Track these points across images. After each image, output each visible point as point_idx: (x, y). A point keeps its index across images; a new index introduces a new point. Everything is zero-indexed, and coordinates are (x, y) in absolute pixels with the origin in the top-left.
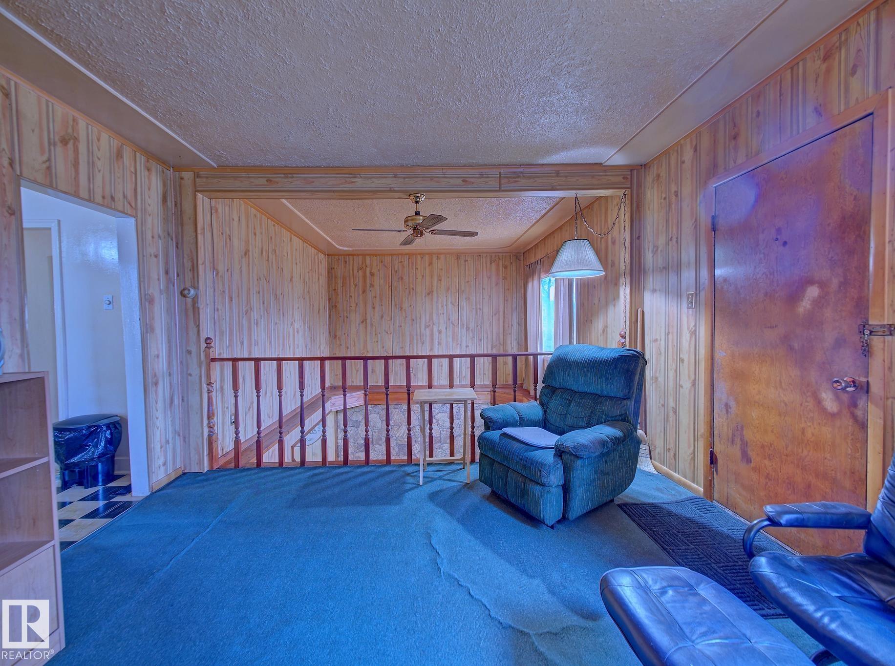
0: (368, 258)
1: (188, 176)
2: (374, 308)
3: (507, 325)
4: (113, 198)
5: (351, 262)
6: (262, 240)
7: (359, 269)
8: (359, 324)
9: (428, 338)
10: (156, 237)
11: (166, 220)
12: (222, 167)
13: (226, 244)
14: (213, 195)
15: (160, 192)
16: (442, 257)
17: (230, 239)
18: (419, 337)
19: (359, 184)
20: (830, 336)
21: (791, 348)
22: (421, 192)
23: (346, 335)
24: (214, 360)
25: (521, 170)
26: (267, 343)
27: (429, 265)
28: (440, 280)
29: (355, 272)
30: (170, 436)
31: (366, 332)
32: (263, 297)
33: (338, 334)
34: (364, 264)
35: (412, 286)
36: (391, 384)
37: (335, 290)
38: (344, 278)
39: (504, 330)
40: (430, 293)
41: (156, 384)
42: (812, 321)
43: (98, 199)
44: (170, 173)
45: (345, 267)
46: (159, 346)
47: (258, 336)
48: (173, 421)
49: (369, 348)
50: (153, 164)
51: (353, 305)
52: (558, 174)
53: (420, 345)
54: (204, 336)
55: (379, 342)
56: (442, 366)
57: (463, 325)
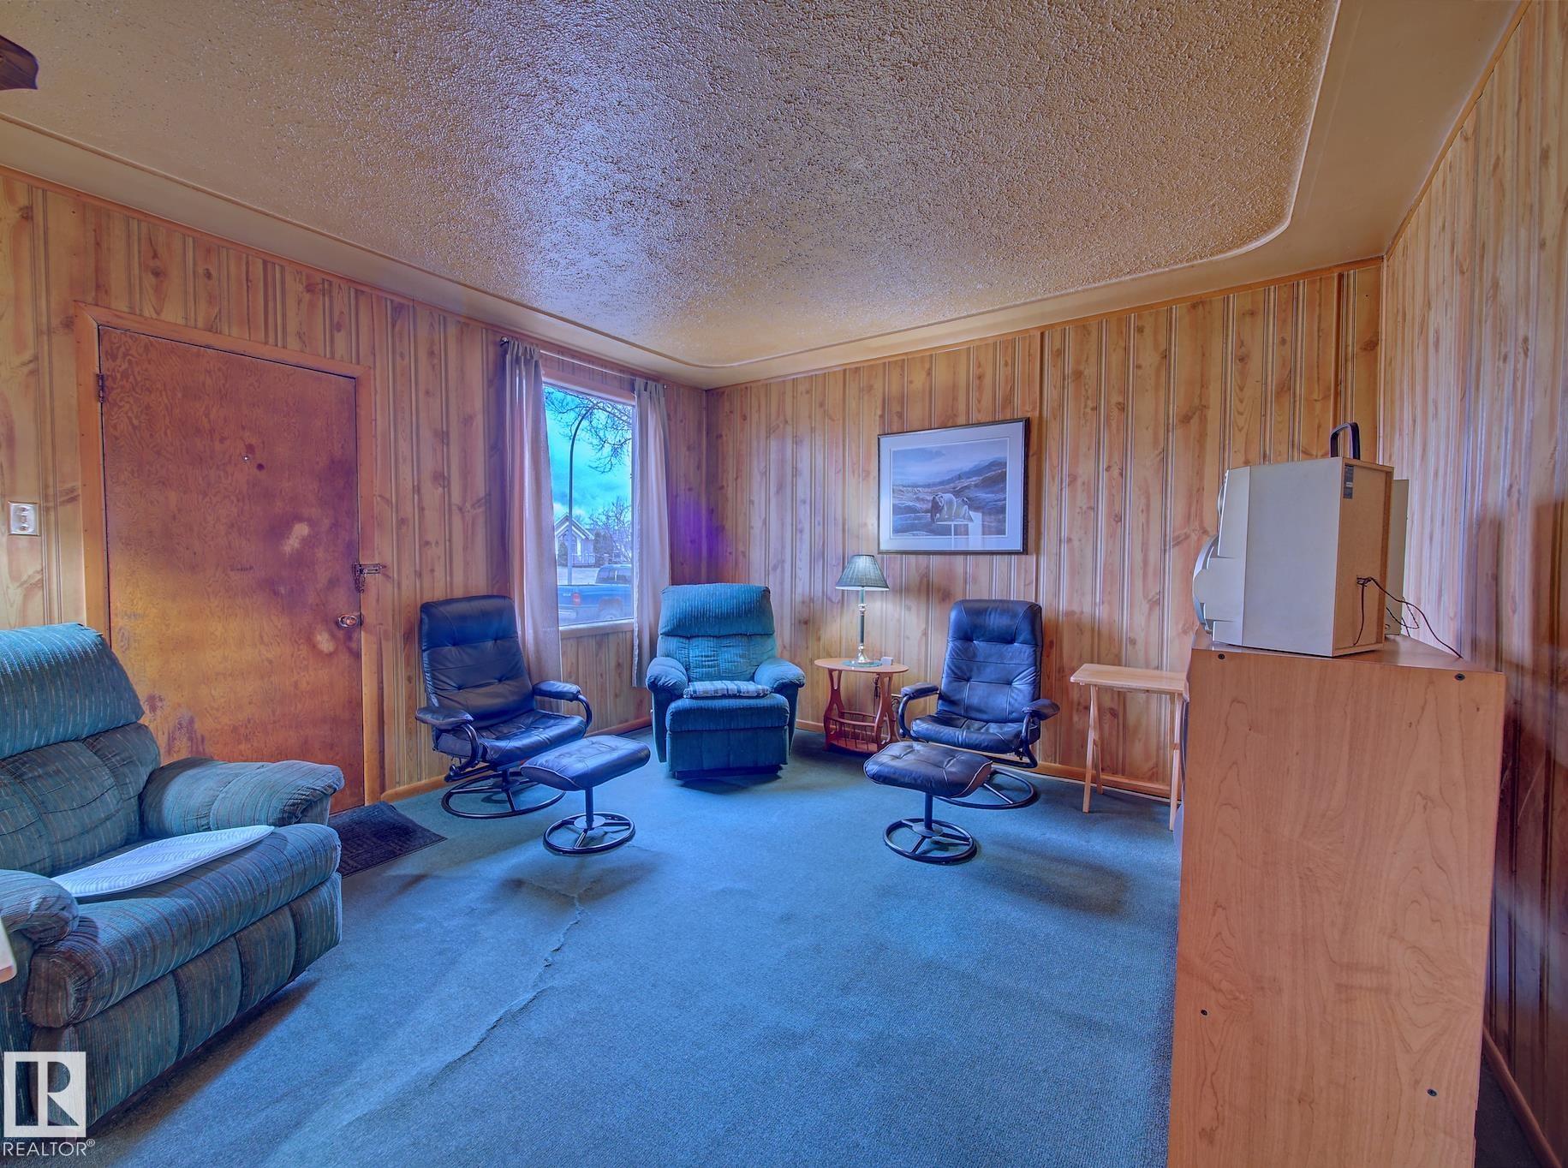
20: (323, 576)
21: (276, 593)
42: (300, 560)
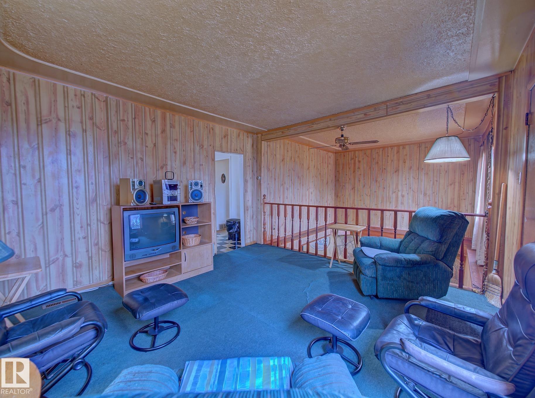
0: (357, 152)
1: (259, 135)
2: (360, 181)
3: (462, 193)
4: (237, 150)
5: (347, 156)
6: (291, 153)
7: (352, 159)
8: (351, 190)
9: (394, 200)
10: (249, 159)
11: (253, 153)
12: (269, 130)
13: (273, 158)
14: (268, 141)
15: (251, 144)
16: (407, 147)
17: (275, 156)
18: (388, 199)
19: (315, 127)
22: (344, 125)
23: (343, 196)
24: (266, 203)
25: (401, 100)
26: (293, 198)
27: (397, 153)
28: (405, 162)
29: (350, 161)
30: (252, 229)
31: (355, 194)
32: (291, 178)
33: (340, 195)
34: (355, 156)
35: (384, 167)
36: (372, 225)
37: (338, 171)
38: (343, 165)
39: (459, 197)
40: (397, 171)
41: (248, 210)
43: (233, 151)
44: (255, 136)
45: (344, 159)
46: (249, 197)
47: (288, 194)
48: (253, 224)
49: (356, 203)
50: (250, 135)
51: (348, 179)
52: (429, 97)
53: (388, 203)
54: (263, 194)
55: (362, 201)
56: (403, 218)
57: (421, 192)
